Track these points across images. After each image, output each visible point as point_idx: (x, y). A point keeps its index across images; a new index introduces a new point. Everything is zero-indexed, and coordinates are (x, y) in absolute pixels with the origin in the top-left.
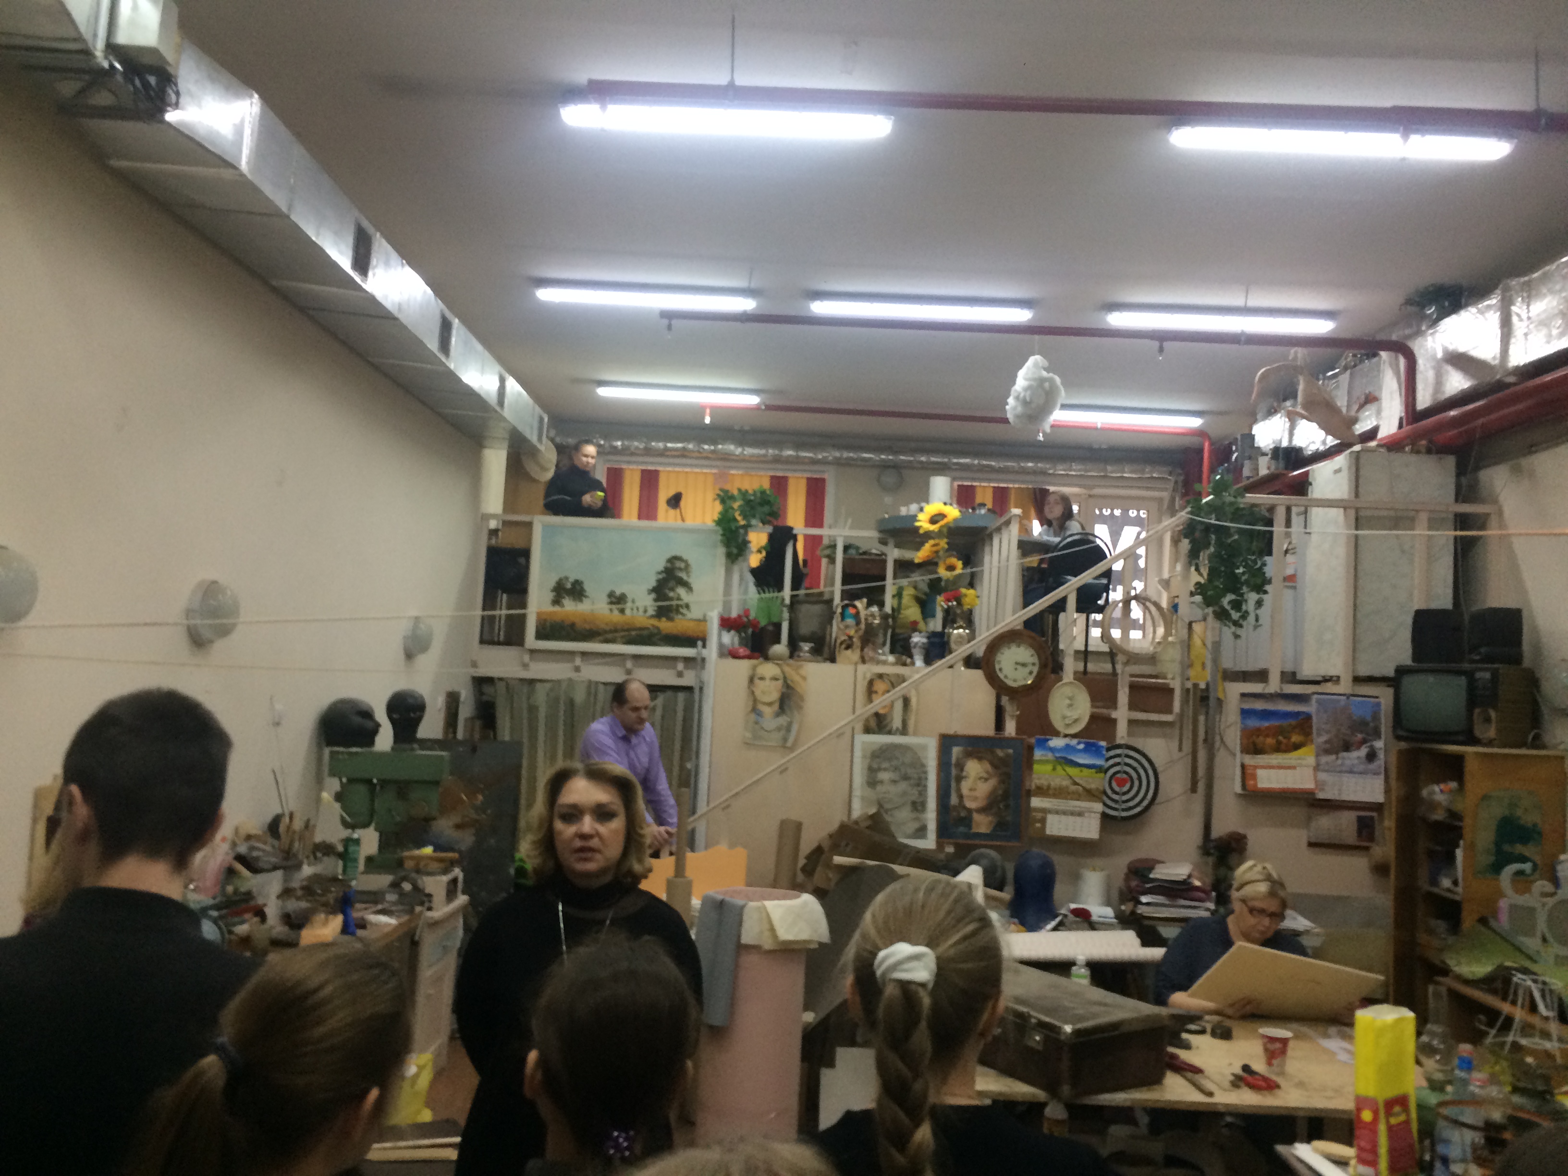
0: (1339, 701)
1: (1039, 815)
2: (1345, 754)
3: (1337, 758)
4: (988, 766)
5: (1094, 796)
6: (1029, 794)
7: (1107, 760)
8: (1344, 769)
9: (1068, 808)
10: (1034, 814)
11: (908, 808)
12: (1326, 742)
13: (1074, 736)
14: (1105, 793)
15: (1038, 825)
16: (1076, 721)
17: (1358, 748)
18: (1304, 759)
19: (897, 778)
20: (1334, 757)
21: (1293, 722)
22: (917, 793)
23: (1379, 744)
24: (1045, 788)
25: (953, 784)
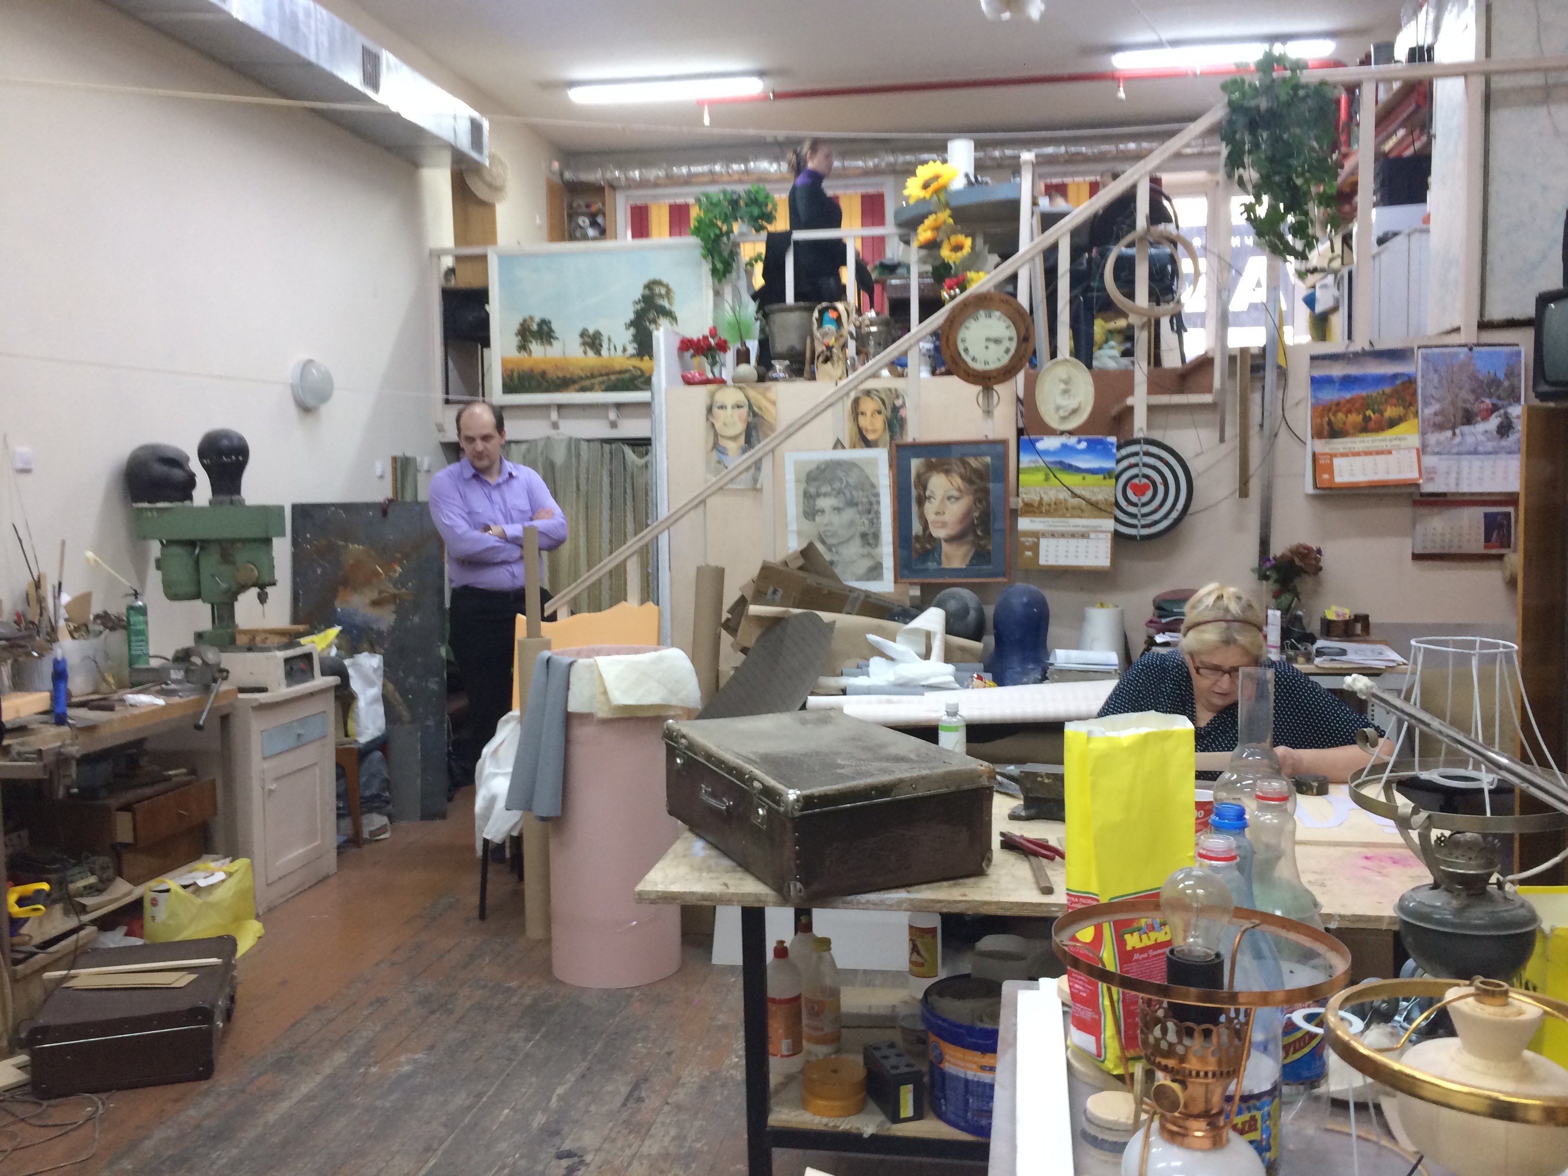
0: (1455, 355)
1: (1029, 541)
2: (1466, 429)
3: (1454, 434)
4: (957, 481)
5: (1101, 509)
6: (1015, 514)
7: (1118, 461)
8: (1463, 449)
9: (1069, 529)
10: (1022, 539)
11: (857, 542)
12: (1436, 414)
13: (1071, 433)
14: (1117, 504)
15: (1029, 553)
16: (1074, 412)
17: (1485, 418)
18: (1404, 439)
19: (841, 505)
20: (1449, 433)
21: (1388, 389)
22: (866, 522)
23: (1516, 411)
24: (1036, 505)
25: (915, 508)
